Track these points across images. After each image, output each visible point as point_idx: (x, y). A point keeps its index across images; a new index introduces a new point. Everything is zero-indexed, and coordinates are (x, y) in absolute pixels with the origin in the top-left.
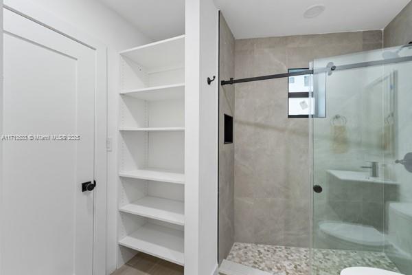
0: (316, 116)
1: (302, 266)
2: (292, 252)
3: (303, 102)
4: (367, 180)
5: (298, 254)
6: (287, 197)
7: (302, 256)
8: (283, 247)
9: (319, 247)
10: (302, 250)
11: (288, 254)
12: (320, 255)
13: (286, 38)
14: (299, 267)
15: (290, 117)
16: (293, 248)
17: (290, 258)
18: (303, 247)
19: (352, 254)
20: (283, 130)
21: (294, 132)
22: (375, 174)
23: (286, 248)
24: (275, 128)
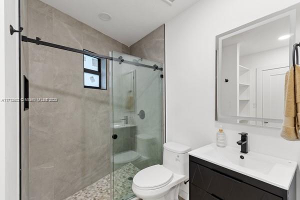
0: (100, 88)
1: (98, 195)
2: (88, 191)
3: (92, 77)
4: (124, 126)
5: (93, 189)
6: (84, 150)
7: (96, 189)
8: (81, 191)
9: (103, 177)
10: (94, 184)
11: (86, 194)
12: (105, 181)
13: (82, 24)
14: (96, 198)
15: (85, 87)
16: (88, 187)
17: (88, 195)
18: (94, 182)
19: (119, 171)
20: (80, 97)
21: (88, 99)
22: (127, 123)
23: (83, 190)
24: (74, 95)
